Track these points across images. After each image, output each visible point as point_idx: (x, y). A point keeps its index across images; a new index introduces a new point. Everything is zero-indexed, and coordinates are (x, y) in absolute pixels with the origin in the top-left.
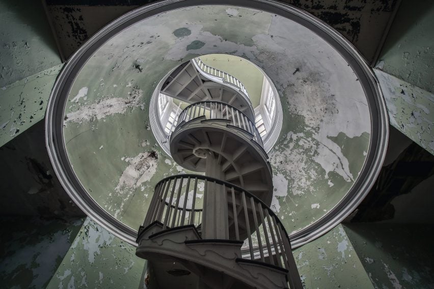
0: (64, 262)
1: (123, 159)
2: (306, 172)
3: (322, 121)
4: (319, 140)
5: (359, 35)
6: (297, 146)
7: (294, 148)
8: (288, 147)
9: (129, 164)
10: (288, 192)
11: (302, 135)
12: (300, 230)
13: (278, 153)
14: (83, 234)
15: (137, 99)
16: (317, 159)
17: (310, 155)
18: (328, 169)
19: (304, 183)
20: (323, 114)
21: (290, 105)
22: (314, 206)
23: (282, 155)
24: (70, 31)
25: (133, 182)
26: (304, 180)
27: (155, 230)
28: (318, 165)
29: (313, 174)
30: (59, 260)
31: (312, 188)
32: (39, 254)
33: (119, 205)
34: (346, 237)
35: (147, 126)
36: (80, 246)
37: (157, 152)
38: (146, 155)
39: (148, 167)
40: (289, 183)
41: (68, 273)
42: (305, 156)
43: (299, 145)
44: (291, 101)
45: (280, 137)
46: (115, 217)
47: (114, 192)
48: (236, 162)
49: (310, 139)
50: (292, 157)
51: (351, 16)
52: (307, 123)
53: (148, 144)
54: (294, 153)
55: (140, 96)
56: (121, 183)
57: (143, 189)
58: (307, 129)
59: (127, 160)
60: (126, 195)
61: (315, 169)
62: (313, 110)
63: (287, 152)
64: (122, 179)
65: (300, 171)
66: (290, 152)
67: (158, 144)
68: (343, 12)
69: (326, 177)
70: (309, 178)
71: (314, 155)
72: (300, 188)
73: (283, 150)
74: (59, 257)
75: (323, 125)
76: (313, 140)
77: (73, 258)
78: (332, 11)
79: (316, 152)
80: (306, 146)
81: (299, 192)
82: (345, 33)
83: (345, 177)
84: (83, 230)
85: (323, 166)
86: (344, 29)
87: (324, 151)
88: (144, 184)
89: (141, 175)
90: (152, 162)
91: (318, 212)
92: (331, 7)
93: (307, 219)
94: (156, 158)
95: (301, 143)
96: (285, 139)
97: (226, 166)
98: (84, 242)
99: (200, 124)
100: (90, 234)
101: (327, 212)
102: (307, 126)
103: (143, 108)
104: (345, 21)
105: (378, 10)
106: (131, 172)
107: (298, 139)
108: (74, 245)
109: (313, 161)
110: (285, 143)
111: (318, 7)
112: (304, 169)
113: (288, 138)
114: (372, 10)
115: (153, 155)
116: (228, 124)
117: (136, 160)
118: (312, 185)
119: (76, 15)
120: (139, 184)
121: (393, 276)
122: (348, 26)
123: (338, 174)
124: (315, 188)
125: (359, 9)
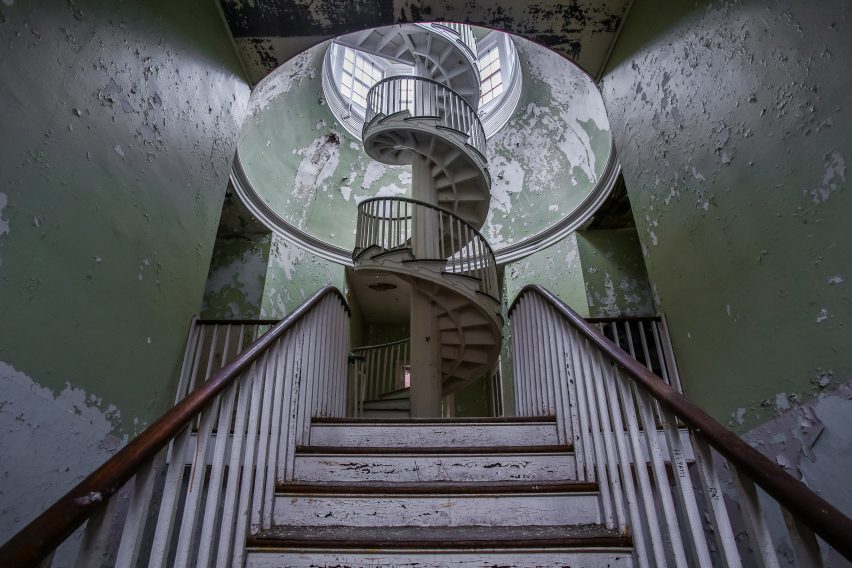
0: (267, 281)
1: (294, 152)
2: (548, 162)
3: (571, 97)
4: (567, 122)
5: (581, 54)
6: (539, 124)
7: (536, 126)
8: (528, 124)
9: (302, 157)
10: (524, 187)
11: (546, 110)
12: (532, 235)
13: (514, 130)
14: (275, 252)
15: (305, 66)
16: (563, 147)
17: (555, 138)
18: (575, 162)
19: (544, 176)
20: (573, 89)
21: (532, 66)
22: (551, 208)
23: (520, 134)
24: (259, 60)
25: (311, 182)
26: (544, 173)
27: (374, 252)
28: (564, 154)
29: (556, 165)
30: (262, 279)
31: (553, 185)
32: (237, 274)
33: (301, 213)
34: (576, 247)
35: (319, 99)
36: (276, 265)
37: (338, 135)
38: (323, 140)
39: (328, 157)
40: (525, 176)
41: (273, 291)
42: (548, 140)
43: (543, 124)
44: (533, 62)
45: (518, 108)
46: (300, 228)
47: (291, 198)
48: (449, 167)
49: (556, 118)
50: (532, 139)
51: (569, 38)
52: (554, 95)
53: (324, 124)
54: (536, 133)
55: (309, 61)
56: (298, 185)
57: (325, 188)
58: (554, 103)
59: (300, 153)
60: (306, 199)
61: (559, 160)
62: (561, 81)
63: (527, 131)
64: (298, 180)
65: (541, 160)
66: (530, 131)
67: (337, 122)
68: (561, 35)
69: (571, 172)
70: (551, 170)
71: (559, 141)
72: (538, 183)
73: (521, 127)
74: (260, 276)
75: (572, 103)
76: (561, 120)
77: (273, 277)
78: (549, 34)
79: (562, 137)
80: (551, 127)
81: (537, 188)
82: (565, 53)
83: (590, 176)
84: (273, 248)
85: (569, 157)
86: (563, 49)
87: (570, 137)
88: (326, 181)
89: (320, 170)
90: (332, 149)
91: (556, 214)
92: (547, 31)
93: (542, 222)
94: (338, 143)
95: (545, 121)
96: (525, 112)
97: (436, 171)
98: (278, 260)
99: (403, 123)
100: (280, 251)
101: (565, 215)
102: (554, 100)
103: (312, 77)
104: (562, 43)
105: (600, 31)
106: (308, 167)
107: (541, 116)
108: (270, 265)
109: (557, 148)
110: (525, 117)
111: (533, 31)
112: (546, 157)
113: (529, 111)
114: (594, 31)
115: (332, 139)
116: (438, 123)
117: (312, 150)
118: (553, 180)
119: (266, 45)
120: (319, 182)
121: (611, 285)
122: (567, 47)
123: (582, 171)
124: (556, 185)
125: (578, 31)
